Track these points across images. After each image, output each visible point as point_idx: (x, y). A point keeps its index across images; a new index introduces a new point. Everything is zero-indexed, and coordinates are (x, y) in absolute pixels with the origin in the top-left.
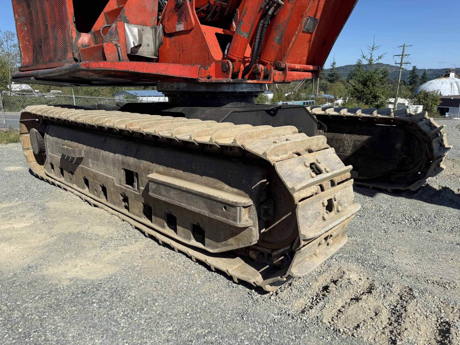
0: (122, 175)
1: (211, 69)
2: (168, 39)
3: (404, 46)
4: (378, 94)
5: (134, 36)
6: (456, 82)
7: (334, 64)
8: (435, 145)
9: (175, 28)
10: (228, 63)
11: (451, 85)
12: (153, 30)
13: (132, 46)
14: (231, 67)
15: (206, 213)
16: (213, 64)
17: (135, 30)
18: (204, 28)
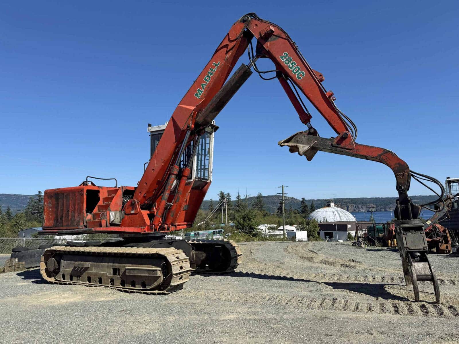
0: (112, 271)
1: (146, 228)
2: (126, 216)
3: (282, 187)
4: (253, 226)
5: (113, 216)
6: (336, 211)
7: (239, 196)
8: (232, 253)
9: (130, 212)
10: (153, 226)
11: (333, 213)
12: (120, 212)
13: (112, 220)
14: (154, 227)
15: (147, 275)
16: (147, 226)
17: (114, 213)
18: (143, 211)
